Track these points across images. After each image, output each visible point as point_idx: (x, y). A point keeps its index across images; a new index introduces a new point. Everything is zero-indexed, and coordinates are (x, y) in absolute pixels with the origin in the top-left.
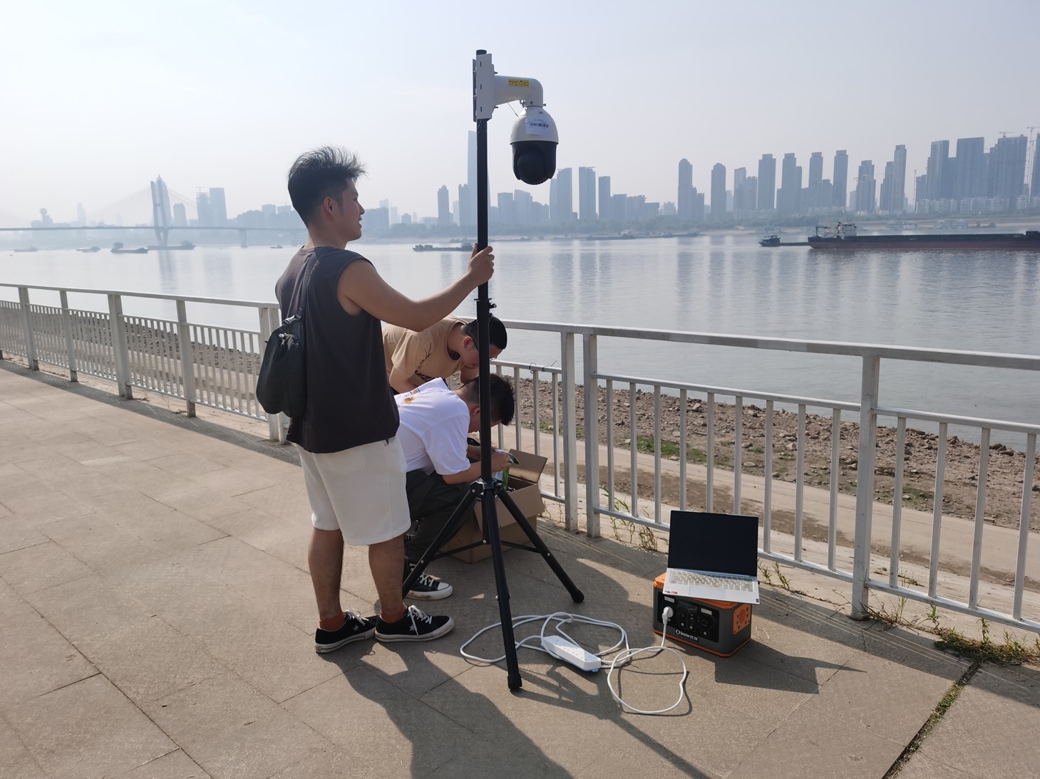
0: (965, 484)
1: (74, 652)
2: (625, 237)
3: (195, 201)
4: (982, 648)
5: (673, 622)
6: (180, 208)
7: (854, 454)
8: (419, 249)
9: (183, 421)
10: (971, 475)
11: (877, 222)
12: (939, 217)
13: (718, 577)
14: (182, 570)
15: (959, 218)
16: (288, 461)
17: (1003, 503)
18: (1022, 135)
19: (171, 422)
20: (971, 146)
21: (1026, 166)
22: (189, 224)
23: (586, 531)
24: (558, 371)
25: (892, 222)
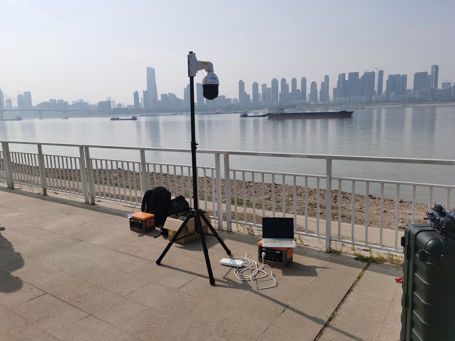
0: (358, 211)
1: (32, 287)
2: (217, 113)
3: (17, 98)
4: (370, 258)
5: (266, 257)
6: (9, 101)
7: (315, 201)
8: (113, 119)
9: (42, 197)
10: (360, 207)
11: (319, 107)
12: (342, 104)
13: (281, 240)
14: (66, 254)
15: (350, 105)
16: (96, 211)
17: (373, 218)
18: (373, 71)
19: (36, 197)
20: (354, 75)
21: (375, 83)
22: (13, 109)
23: (227, 230)
24: (214, 169)
25: (324, 106)
